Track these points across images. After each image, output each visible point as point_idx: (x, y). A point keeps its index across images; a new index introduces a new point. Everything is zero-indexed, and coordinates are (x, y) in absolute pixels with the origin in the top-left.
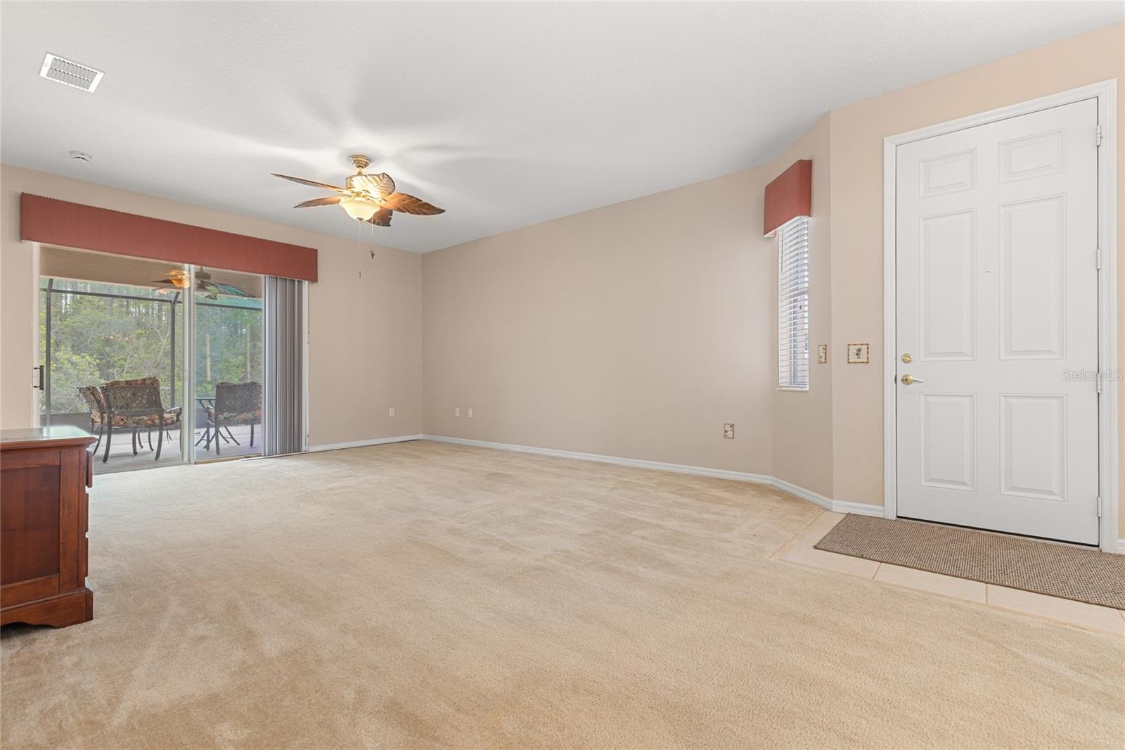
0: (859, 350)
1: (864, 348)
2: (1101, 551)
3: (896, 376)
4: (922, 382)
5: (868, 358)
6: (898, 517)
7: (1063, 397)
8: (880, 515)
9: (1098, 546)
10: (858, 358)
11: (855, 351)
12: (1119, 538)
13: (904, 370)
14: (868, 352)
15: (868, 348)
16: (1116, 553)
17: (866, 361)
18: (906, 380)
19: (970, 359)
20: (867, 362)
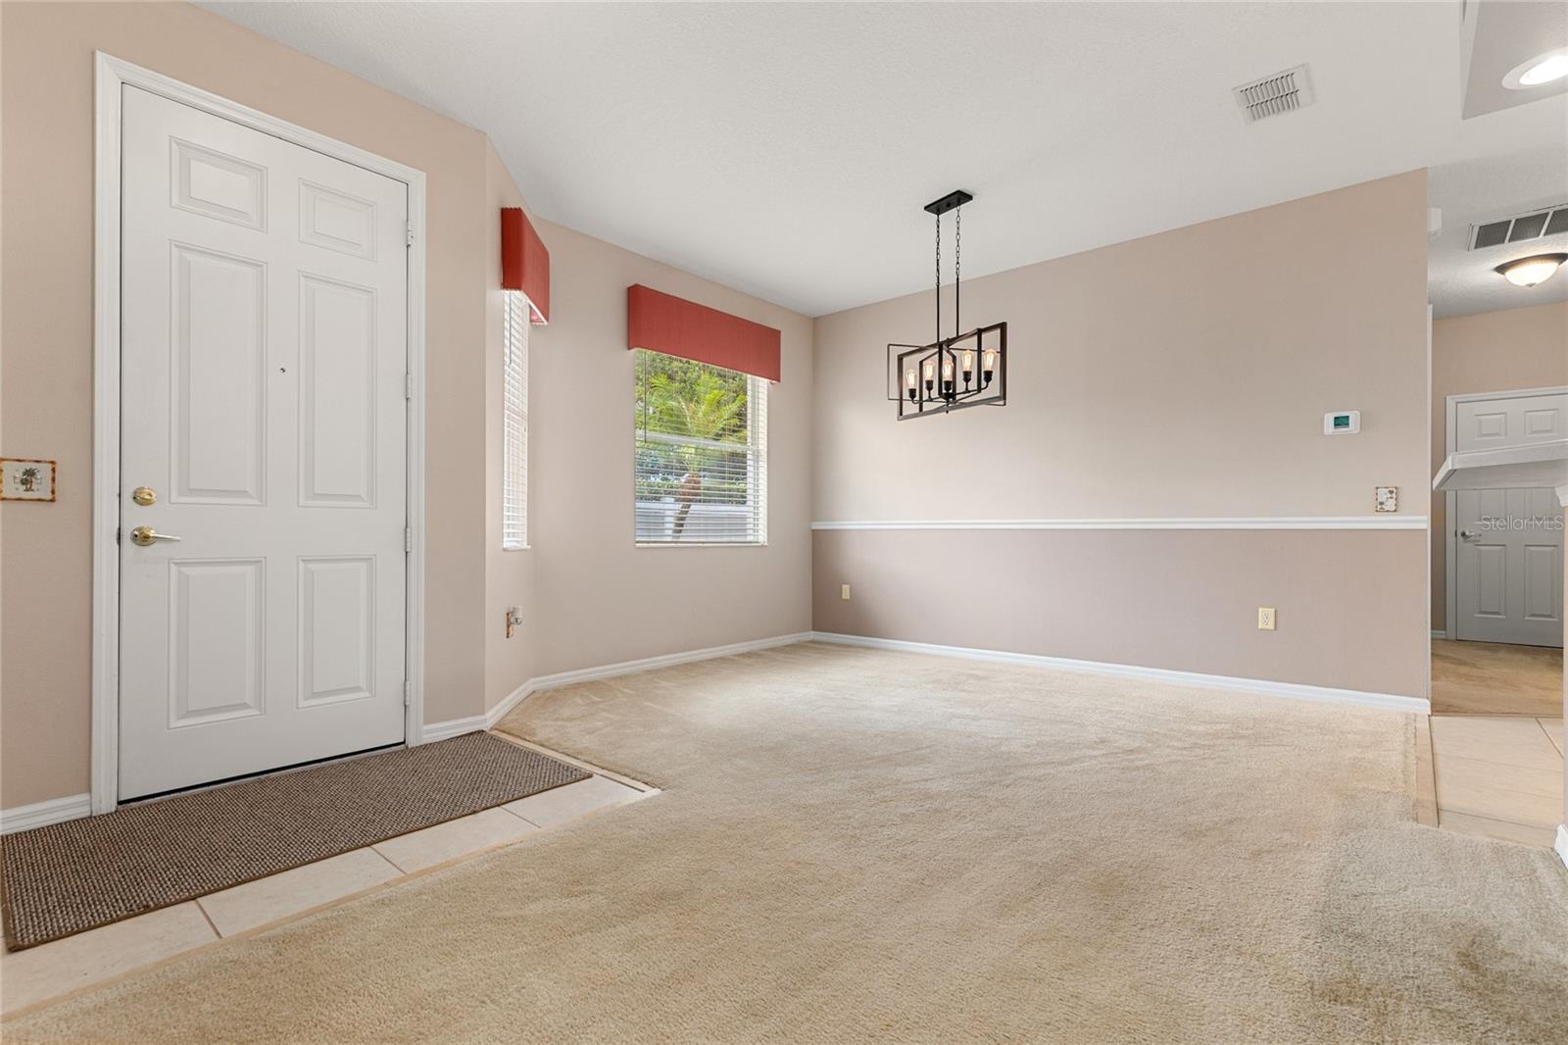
0: (30, 473)
1: (44, 472)
2: (407, 747)
3: (119, 529)
4: (178, 541)
5: (53, 492)
6: (120, 803)
7: (371, 559)
8: (82, 812)
9: (404, 743)
10: (27, 490)
11: (19, 475)
12: (426, 723)
13: (137, 518)
14: (53, 480)
15: (53, 470)
16: (422, 743)
17: (50, 497)
18: (142, 539)
19: (256, 502)
20: (52, 500)
